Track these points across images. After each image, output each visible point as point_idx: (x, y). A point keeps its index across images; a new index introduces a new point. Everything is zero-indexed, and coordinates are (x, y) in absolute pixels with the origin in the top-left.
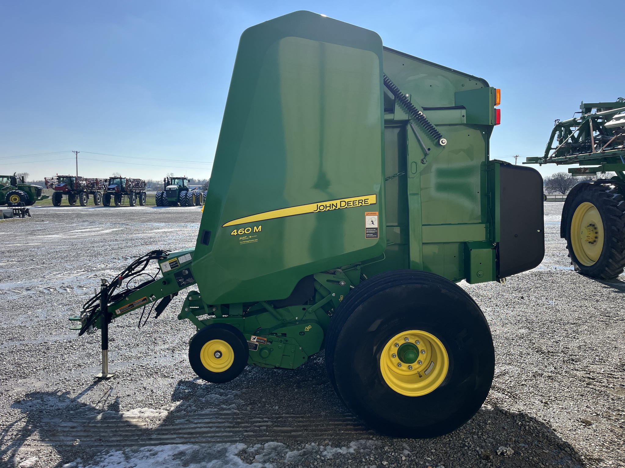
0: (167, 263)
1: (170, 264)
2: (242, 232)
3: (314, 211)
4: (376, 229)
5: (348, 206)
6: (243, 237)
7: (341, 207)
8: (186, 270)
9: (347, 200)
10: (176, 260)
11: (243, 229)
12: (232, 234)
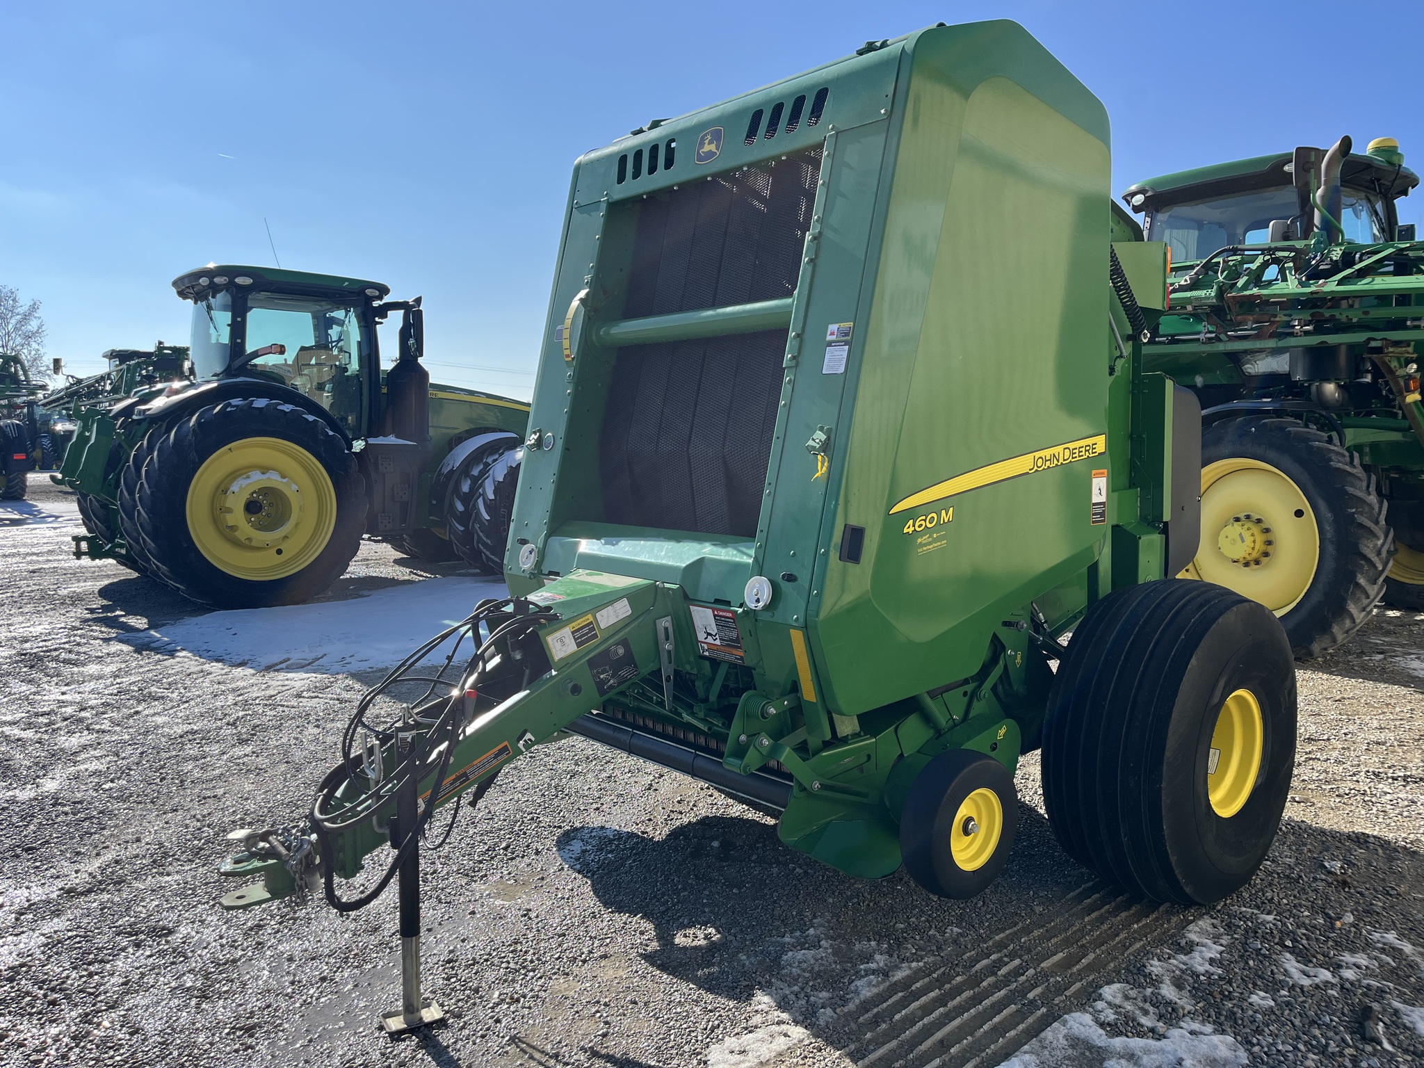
0: (566, 632)
1: (573, 633)
2: (921, 525)
3: (1030, 470)
4: (1103, 503)
5: (1073, 458)
6: (924, 538)
7: (1064, 460)
8: (617, 644)
9: (1071, 446)
10: (591, 619)
11: (924, 517)
12: (906, 531)
